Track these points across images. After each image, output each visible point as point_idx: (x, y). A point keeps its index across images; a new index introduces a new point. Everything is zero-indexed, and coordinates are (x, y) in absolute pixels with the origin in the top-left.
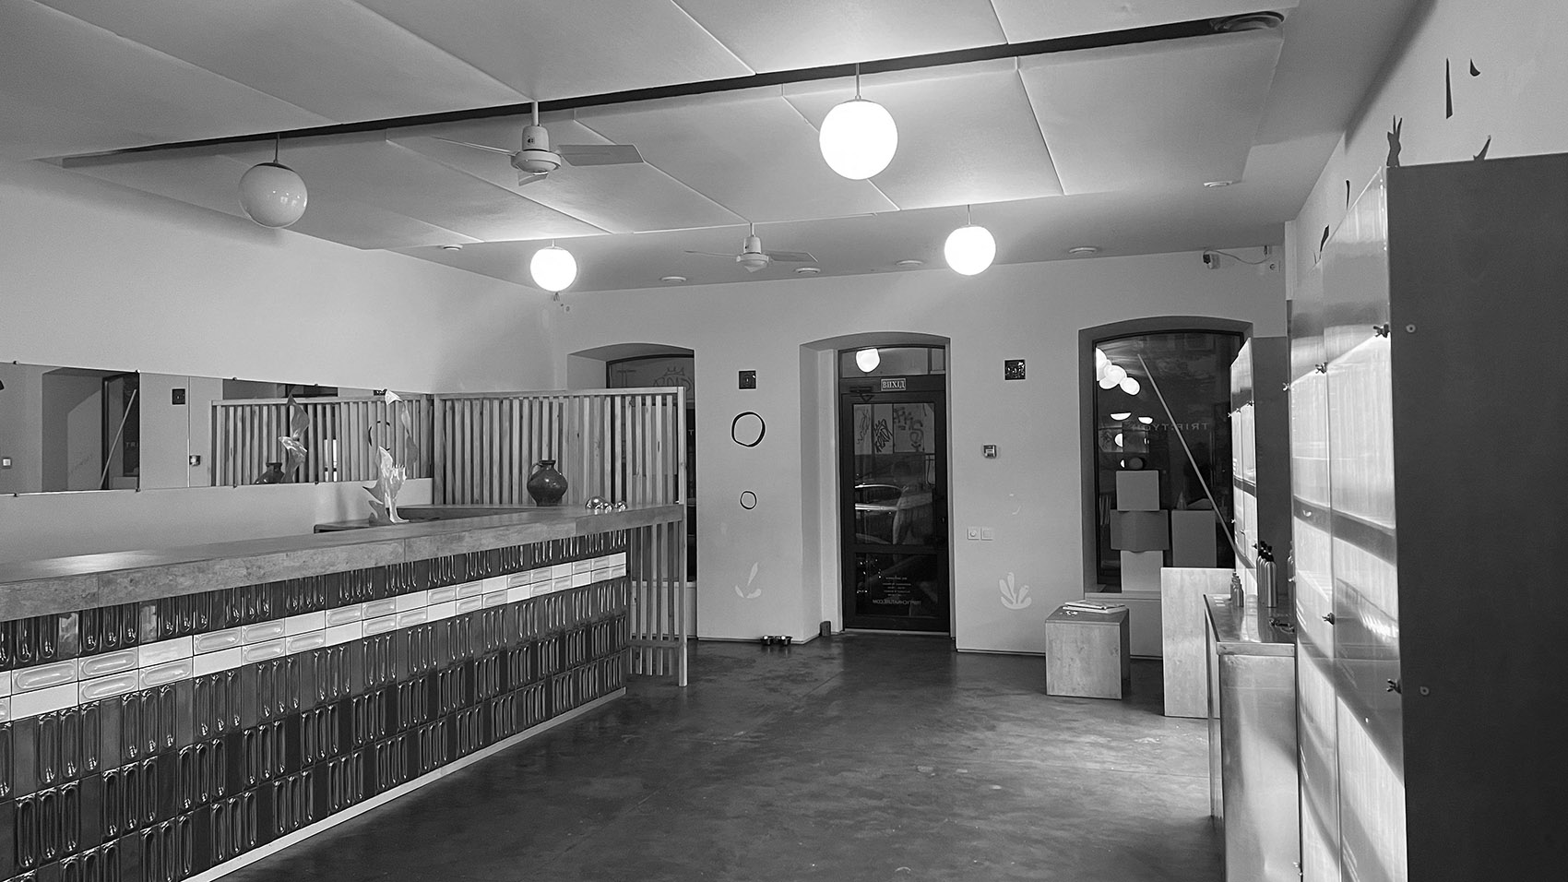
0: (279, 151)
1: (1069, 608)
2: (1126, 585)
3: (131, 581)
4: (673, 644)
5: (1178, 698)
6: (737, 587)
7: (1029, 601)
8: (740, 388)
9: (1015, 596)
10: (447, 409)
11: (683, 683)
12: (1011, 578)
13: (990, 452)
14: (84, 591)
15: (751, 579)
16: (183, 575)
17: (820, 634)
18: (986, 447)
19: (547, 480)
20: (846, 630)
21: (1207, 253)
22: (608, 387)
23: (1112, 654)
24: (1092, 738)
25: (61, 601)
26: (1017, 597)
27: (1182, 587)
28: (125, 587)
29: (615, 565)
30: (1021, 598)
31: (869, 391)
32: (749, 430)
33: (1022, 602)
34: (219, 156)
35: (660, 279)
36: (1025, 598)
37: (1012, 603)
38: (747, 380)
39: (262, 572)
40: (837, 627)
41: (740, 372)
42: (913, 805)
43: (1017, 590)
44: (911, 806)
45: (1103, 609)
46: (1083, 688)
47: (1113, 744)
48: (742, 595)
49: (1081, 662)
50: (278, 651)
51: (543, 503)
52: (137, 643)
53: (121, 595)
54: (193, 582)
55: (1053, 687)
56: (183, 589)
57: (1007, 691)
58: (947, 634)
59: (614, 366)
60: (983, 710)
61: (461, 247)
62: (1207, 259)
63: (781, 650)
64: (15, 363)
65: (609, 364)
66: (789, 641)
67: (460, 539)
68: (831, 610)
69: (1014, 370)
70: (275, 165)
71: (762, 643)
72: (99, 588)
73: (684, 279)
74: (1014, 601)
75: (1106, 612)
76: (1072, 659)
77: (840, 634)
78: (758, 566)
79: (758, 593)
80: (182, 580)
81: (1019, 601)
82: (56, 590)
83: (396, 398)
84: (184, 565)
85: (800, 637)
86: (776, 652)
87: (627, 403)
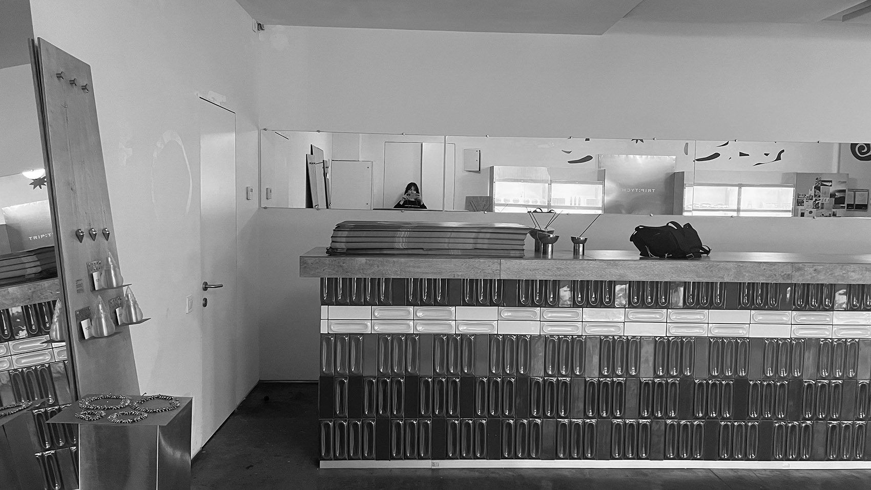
3: (815, 270)
14: (783, 272)
16: (853, 271)
25: (767, 276)
28: (811, 274)
52: (832, 309)
53: (809, 277)
54: (861, 277)
56: (853, 280)
64: (818, 142)
72: (793, 272)
80: (852, 274)
82: (765, 269)
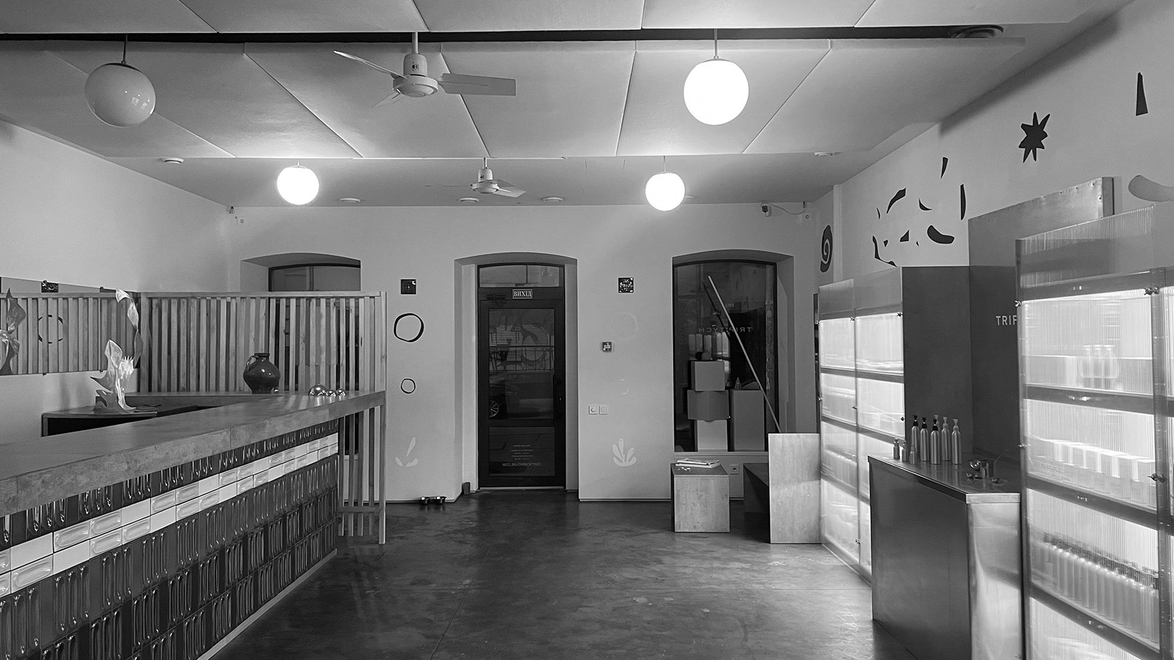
0: (126, 53)
1: (680, 465)
2: (701, 445)
4: (373, 509)
5: (780, 530)
6: (397, 458)
7: (634, 460)
8: (402, 293)
9: (624, 456)
10: (154, 306)
11: (383, 541)
12: (621, 444)
13: (607, 347)
15: (409, 452)
17: (462, 493)
18: (604, 344)
19: (263, 371)
20: (481, 488)
21: (764, 205)
22: (270, 290)
23: (723, 498)
24: (737, 565)
26: (626, 457)
27: (783, 447)
29: (331, 444)
30: (628, 459)
31: (503, 299)
32: (409, 328)
33: (629, 461)
34: (46, 51)
35: (338, 200)
36: (632, 457)
37: (621, 462)
38: (408, 287)
39: (138, 465)
40: (474, 487)
41: (402, 280)
42: (658, 631)
43: (625, 453)
44: (656, 633)
45: (707, 464)
46: (702, 526)
47: (755, 568)
48: (401, 465)
49: (700, 506)
50: (119, 541)
51: (260, 391)
52: (9, 545)
55: (680, 526)
57: (643, 531)
58: (562, 487)
59: (276, 271)
60: (639, 548)
61: (182, 160)
62: (765, 209)
63: (437, 509)
65: (271, 270)
66: (444, 500)
67: (264, 426)
68: (470, 474)
69: (626, 285)
70: (123, 64)
71: (420, 503)
73: (359, 200)
74: (623, 460)
75: (710, 467)
76: (694, 504)
77: (477, 492)
78: (416, 440)
79: (415, 462)
81: (627, 460)
83: (126, 295)
84: (82, 463)
85: (452, 495)
86: (432, 510)
87: (332, 304)
